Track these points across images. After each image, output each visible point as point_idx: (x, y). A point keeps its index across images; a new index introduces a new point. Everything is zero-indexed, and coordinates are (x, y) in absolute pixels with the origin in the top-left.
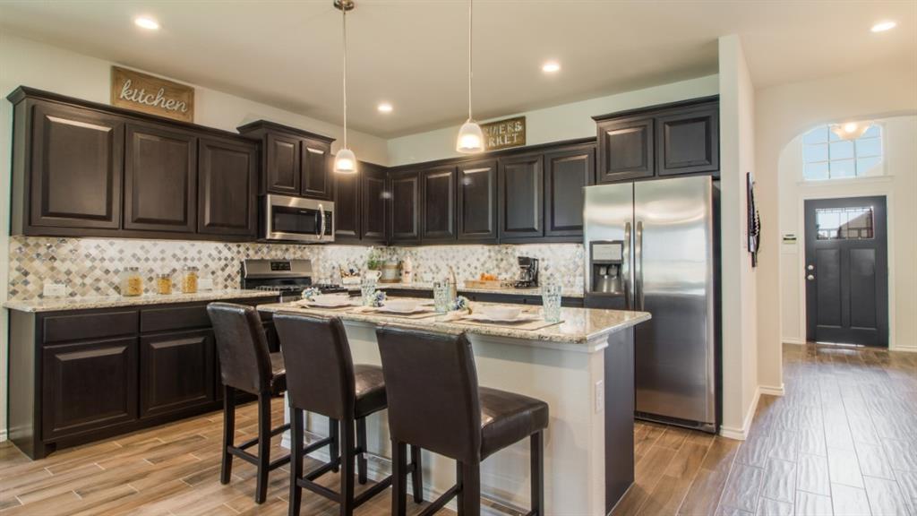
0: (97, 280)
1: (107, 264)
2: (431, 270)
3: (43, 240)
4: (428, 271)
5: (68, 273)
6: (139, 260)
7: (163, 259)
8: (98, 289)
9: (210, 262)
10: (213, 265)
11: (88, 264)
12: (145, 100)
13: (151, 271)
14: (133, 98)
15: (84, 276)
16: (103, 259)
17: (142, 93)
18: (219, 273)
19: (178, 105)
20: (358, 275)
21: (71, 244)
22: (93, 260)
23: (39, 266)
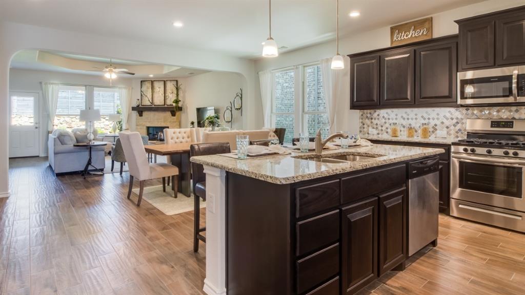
0: (387, 128)
1: (390, 121)
3: (368, 111)
5: (377, 124)
7: (416, 119)
8: (387, 132)
9: (445, 121)
10: (447, 123)
11: (384, 121)
12: (405, 37)
13: (410, 125)
14: (399, 39)
15: (382, 126)
16: (389, 119)
17: (403, 34)
19: (422, 31)
21: (378, 112)
22: (385, 119)
23: (368, 122)
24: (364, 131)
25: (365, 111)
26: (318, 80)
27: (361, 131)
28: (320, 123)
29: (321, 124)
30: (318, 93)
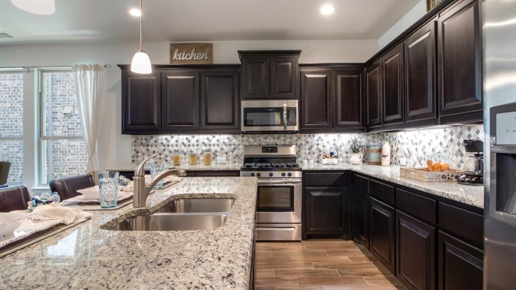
0: (166, 156)
1: (170, 148)
2: (405, 154)
3: (144, 137)
4: (403, 155)
5: (154, 152)
6: (185, 145)
7: (197, 145)
8: (166, 161)
9: (224, 147)
10: (226, 149)
11: (162, 148)
12: (186, 58)
13: (191, 151)
14: (179, 58)
15: (160, 154)
16: (168, 146)
17: (184, 54)
18: (230, 153)
19: (203, 56)
20: (337, 157)
21: (155, 137)
22: (164, 146)
23: (143, 149)
24: (137, 161)
25: (140, 137)
26: (53, 95)
27: (133, 161)
28: (56, 152)
29: (58, 152)
30: (53, 113)
